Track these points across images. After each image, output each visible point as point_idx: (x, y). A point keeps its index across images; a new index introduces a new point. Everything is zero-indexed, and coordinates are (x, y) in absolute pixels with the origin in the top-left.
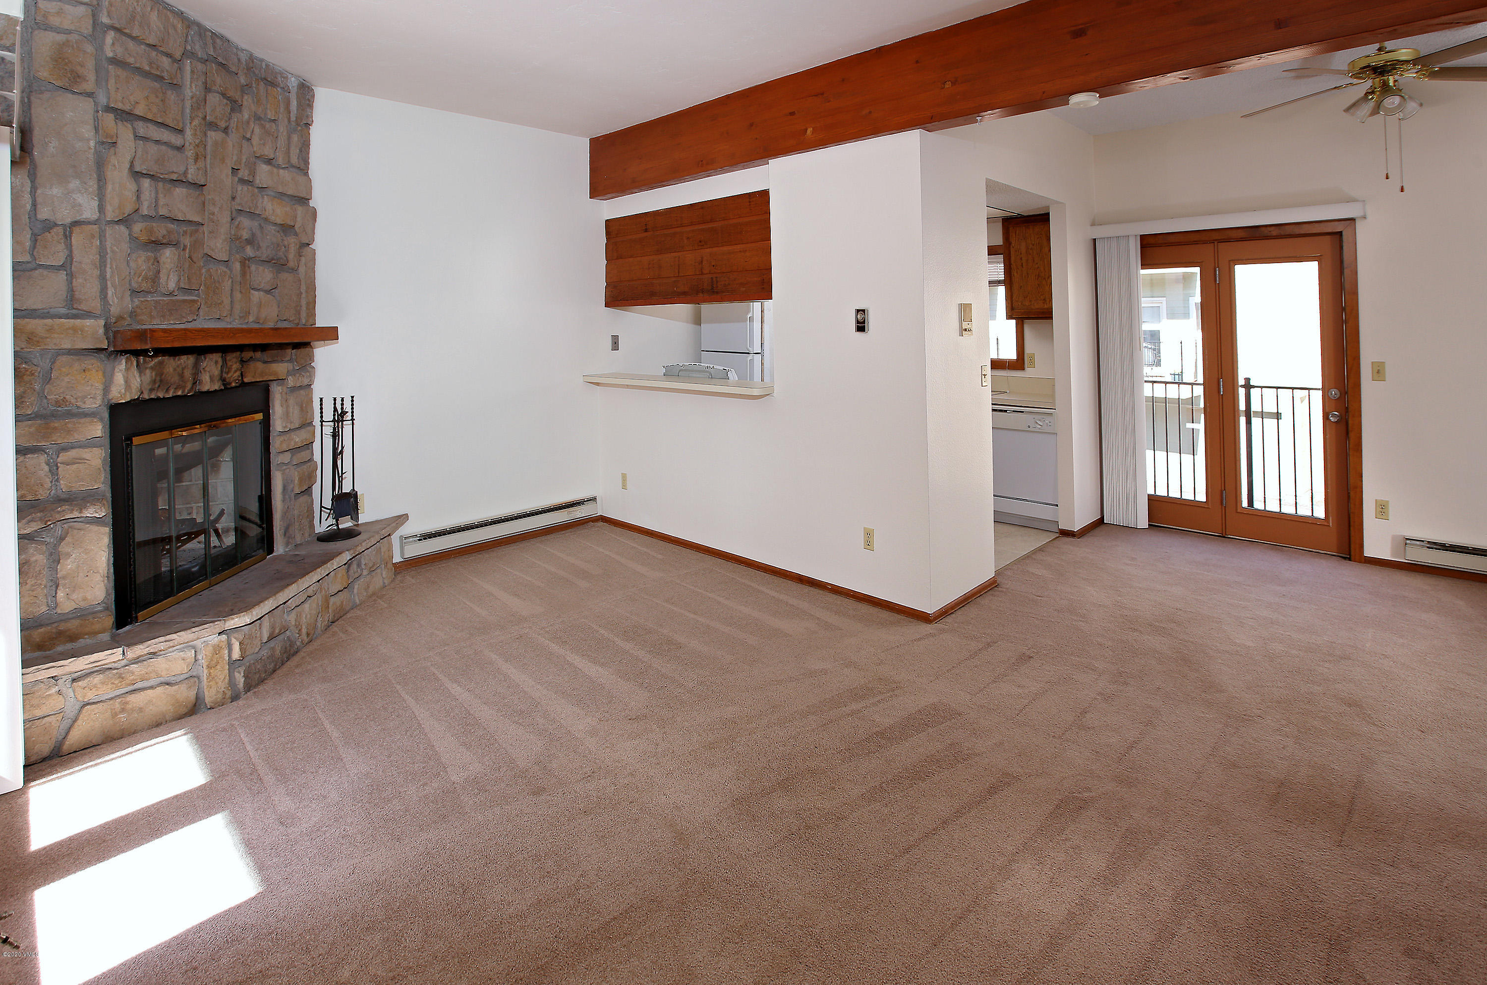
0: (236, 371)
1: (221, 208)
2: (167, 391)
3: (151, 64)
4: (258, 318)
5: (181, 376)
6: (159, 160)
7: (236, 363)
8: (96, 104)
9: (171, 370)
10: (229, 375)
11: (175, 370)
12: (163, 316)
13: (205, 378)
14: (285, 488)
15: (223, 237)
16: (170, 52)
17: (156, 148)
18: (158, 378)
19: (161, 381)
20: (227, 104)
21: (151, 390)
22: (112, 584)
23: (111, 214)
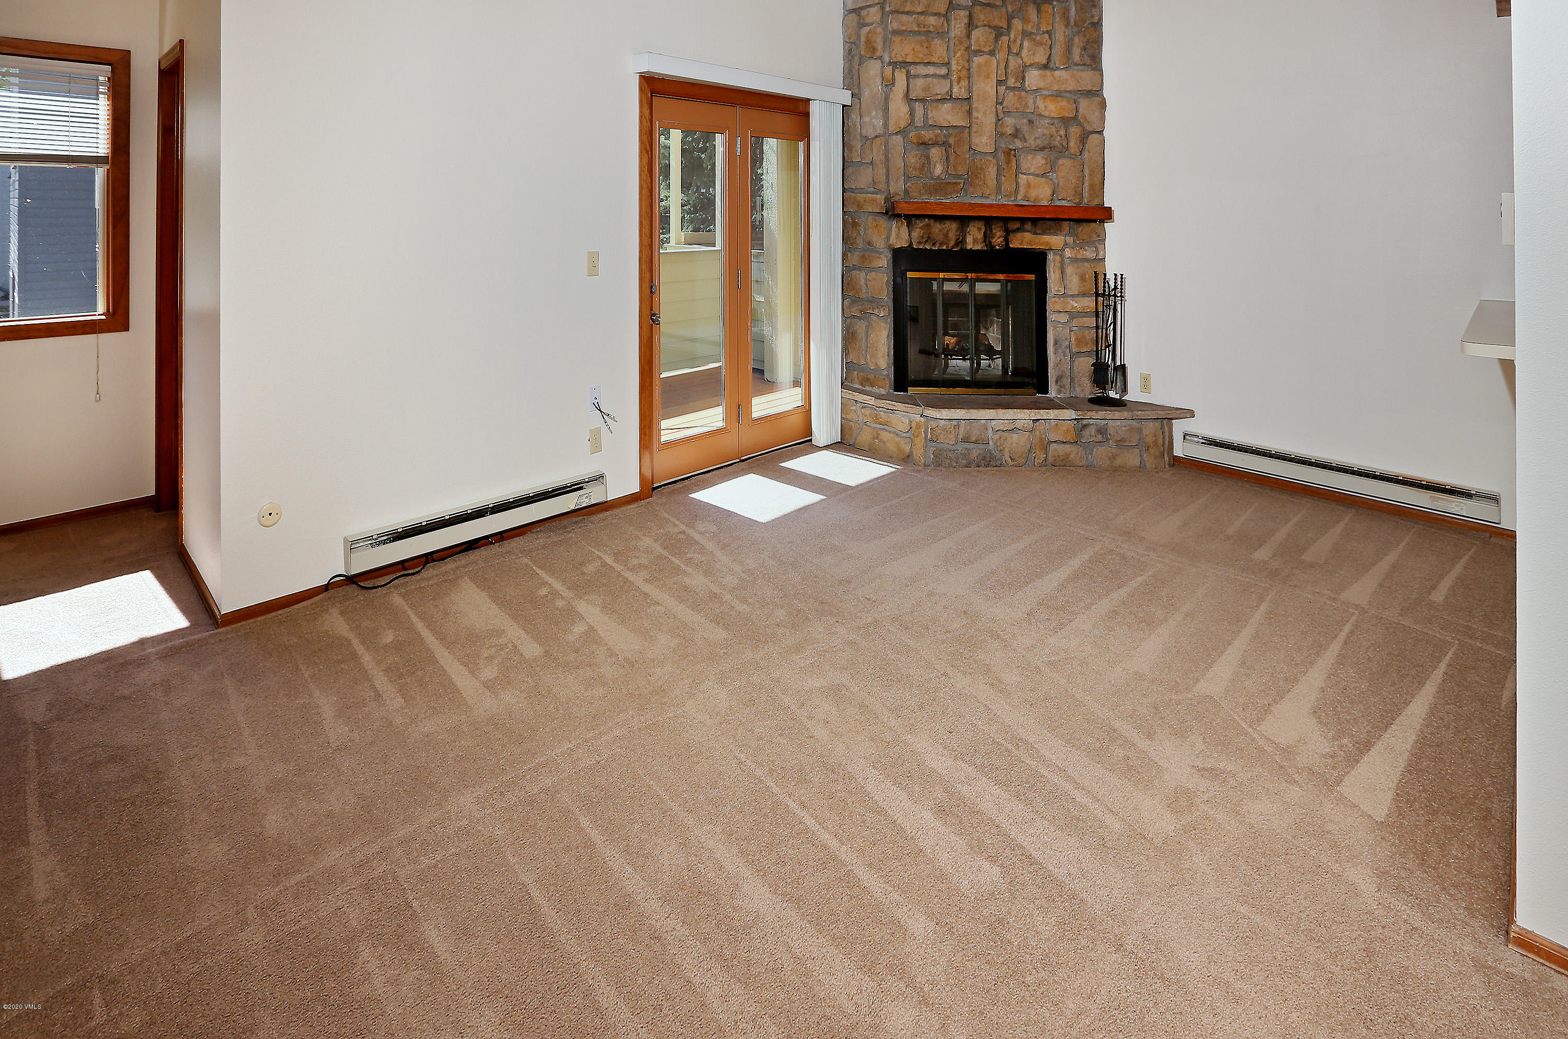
0: (999, 238)
1: (985, 113)
2: (934, 244)
3: (919, 26)
4: (1025, 196)
5: (946, 236)
6: (925, 88)
7: (1000, 231)
8: (883, 63)
9: (937, 230)
10: (994, 240)
11: (940, 231)
12: (931, 194)
13: (969, 239)
14: (1056, 343)
15: (988, 135)
16: (936, 12)
17: (923, 81)
18: (926, 236)
19: (929, 238)
20: (991, 33)
21: (920, 243)
22: (892, 361)
23: (892, 128)
